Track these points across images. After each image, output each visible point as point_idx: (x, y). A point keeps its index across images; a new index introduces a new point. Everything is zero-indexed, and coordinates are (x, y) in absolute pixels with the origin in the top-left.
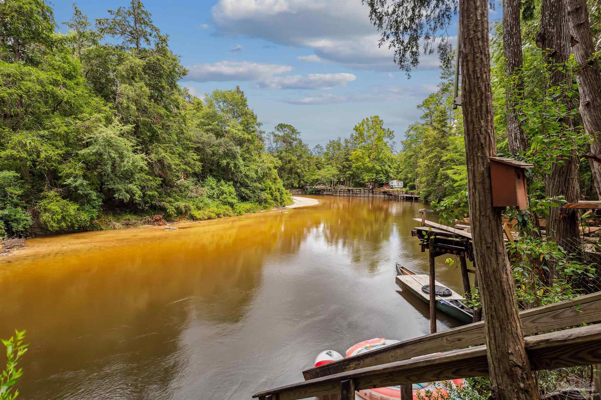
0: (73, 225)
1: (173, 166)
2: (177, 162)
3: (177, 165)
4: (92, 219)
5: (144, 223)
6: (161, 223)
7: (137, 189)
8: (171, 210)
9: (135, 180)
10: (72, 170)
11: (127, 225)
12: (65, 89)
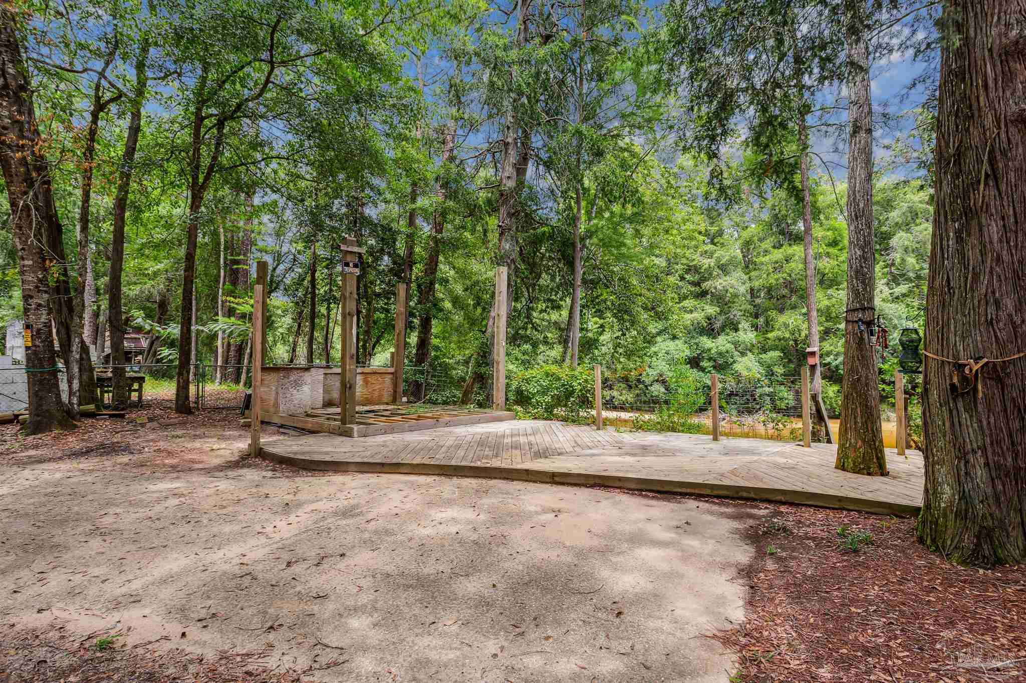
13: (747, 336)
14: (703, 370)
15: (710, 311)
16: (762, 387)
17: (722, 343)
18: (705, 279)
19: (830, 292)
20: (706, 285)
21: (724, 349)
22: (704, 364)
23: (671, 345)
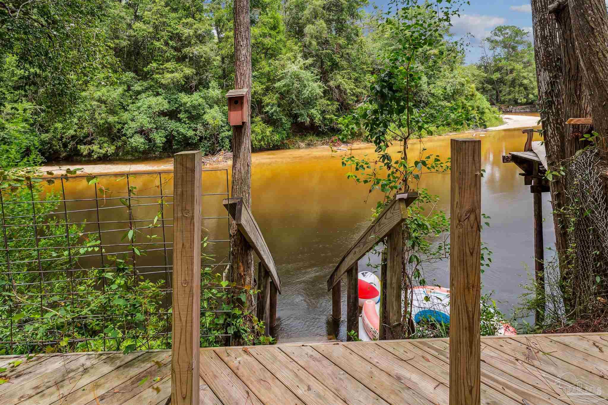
0: (269, 144)
1: (348, 91)
2: (352, 87)
3: (351, 89)
4: (283, 139)
5: (323, 144)
6: (336, 144)
7: (317, 113)
9: (316, 106)
10: (270, 100)
11: (309, 145)
12: (270, 39)
13: (215, 92)
14: (179, 120)
15: (187, 72)
16: (224, 131)
17: (196, 98)
18: (185, 46)
19: (270, 61)
20: (186, 50)
21: (196, 103)
22: (181, 116)
23: (153, 100)
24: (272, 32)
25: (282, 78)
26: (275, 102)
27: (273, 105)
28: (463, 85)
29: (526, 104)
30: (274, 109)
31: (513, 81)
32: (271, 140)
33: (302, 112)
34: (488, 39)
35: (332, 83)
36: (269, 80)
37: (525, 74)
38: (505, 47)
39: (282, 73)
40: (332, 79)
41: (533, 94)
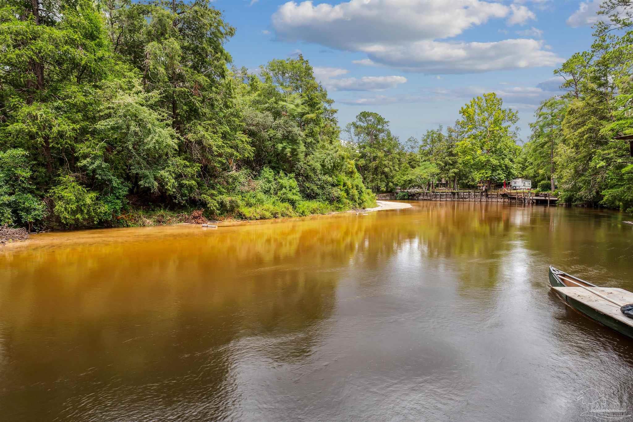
0: (91, 218)
1: (214, 148)
2: (220, 143)
3: (219, 147)
4: (116, 211)
5: (181, 221)
6: (200, 221)
7: (170, 177)
8: (213, 204)
9: (168, 166)
10: (89, 150)
11: (159, 222)
12: (84, 51)
24: (87, 42)
25: (109, 116)
26: (100, 153)
27: (95, 157)
28: (343, 158)
29: (387, 192)
30: (97, 163)
31: (376, 168)
32: (96, 213)
33: (147, 172)
34: (354, 124)
35: (190, 136)
36: (86, 118)
37: (386, 162)
38: (368, 134)
39: (109, 108)
40: (190, 131)
41: (392, 182)
